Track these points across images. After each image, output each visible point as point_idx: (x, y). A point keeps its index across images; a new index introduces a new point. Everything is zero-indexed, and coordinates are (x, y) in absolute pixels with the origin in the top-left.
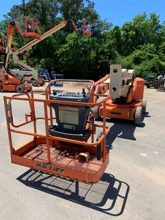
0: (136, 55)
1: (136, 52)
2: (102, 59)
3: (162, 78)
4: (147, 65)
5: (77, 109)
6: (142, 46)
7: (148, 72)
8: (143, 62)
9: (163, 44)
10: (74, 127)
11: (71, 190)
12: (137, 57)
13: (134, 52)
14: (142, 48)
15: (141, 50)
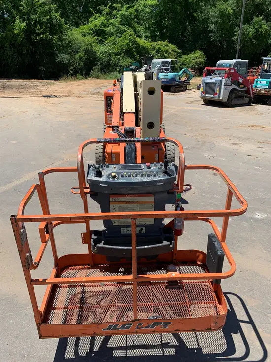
0: (96, 26)
1: (95, 19)
2: (38, 34)
3: (148, 70)
4: (116, 45)
5: (152, 198)
6: (105, 8)
7: (119, 58)
8: (110, 39)
9: (134, 6)
10: (144, 228)
11: (169, 343)
12: (99, 29)
13: (91, 19)
14: (104, 12)
15: (103, 16)
